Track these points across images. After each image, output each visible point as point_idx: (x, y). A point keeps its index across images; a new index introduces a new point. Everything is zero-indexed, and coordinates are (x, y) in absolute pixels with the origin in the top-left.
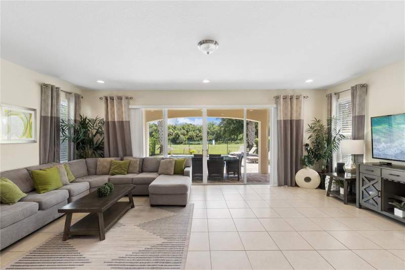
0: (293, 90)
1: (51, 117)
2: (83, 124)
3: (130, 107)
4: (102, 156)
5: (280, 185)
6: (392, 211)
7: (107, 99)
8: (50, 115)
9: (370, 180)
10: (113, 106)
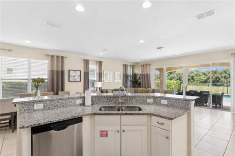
1: (125, 74)
2: (135, 76)
3: (151, 68)
4: (141, 87)
7: (142, 66)
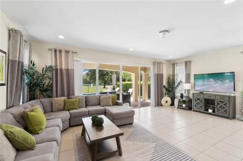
0: (159, 60)
1: (19, 62)
3: (75, 59)
5: (156, 106)
6: (208, 111)
7: (55, 51)
8: (17, 59)
9: (199, 99)
10: (61, 57)
